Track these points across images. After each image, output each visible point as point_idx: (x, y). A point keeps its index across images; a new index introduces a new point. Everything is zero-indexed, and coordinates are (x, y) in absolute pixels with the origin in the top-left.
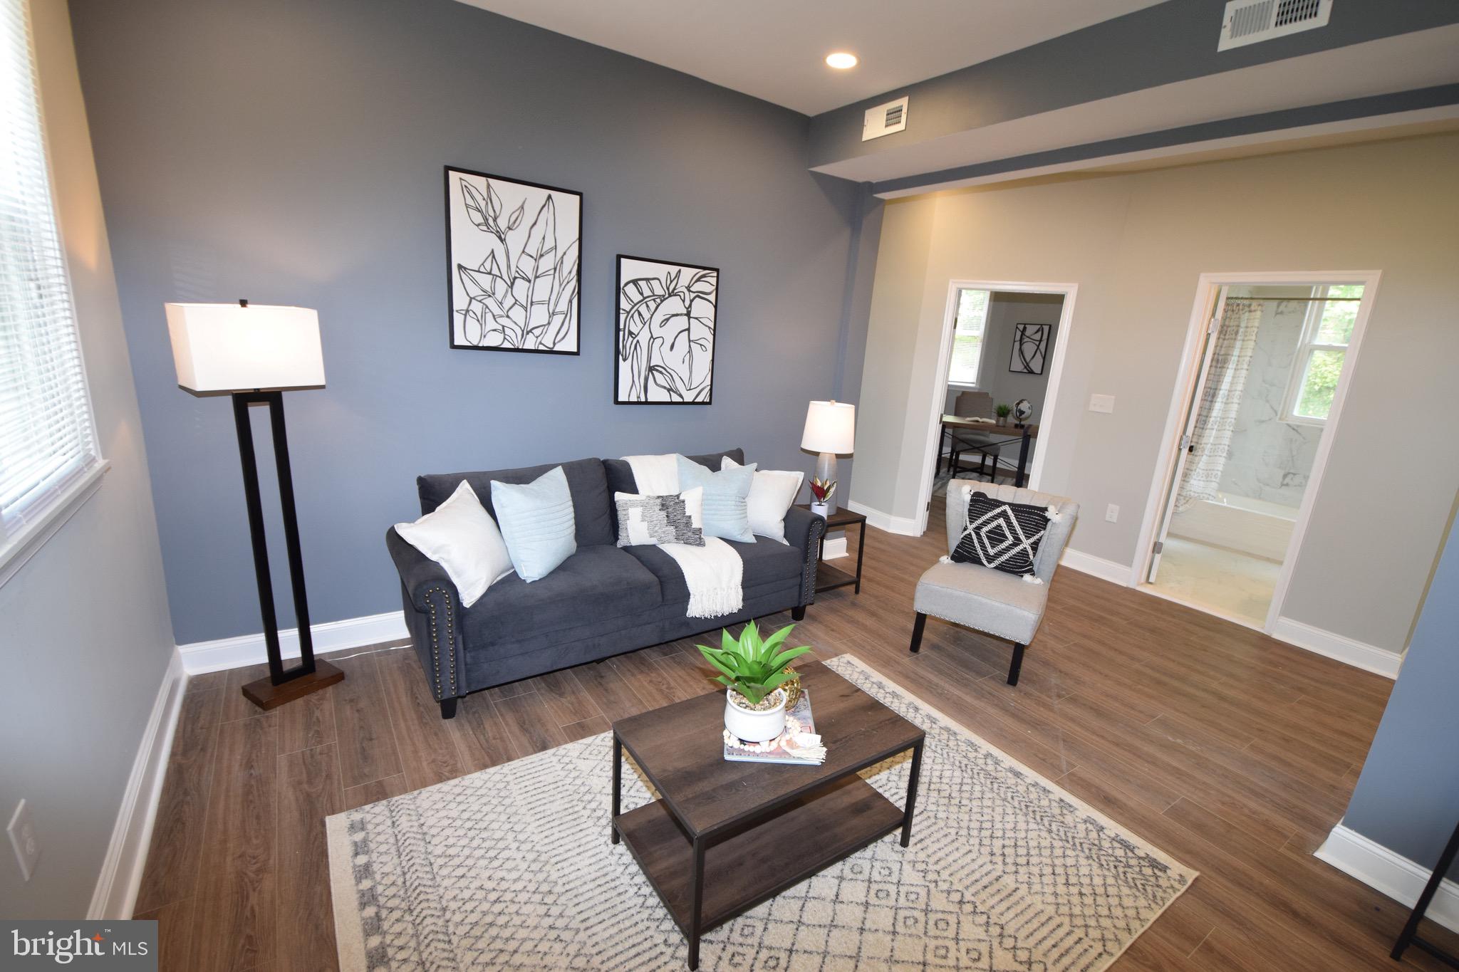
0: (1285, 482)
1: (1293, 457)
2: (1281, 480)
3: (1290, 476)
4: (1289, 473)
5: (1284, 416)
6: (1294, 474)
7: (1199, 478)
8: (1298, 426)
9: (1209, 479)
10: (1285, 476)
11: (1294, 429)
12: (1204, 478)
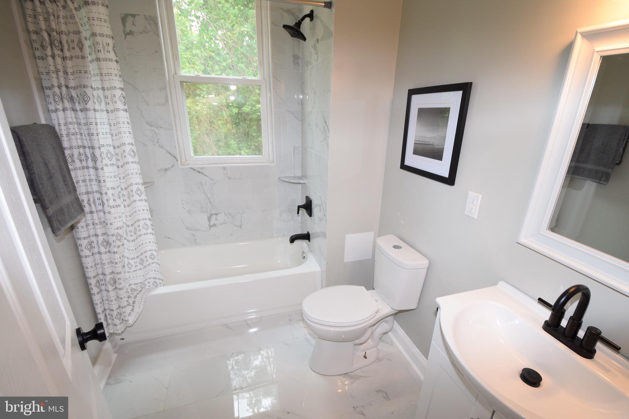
0: (212, 223)
1: (209, 199)
2: (208, 222)
3: (214, 217)
4: (212, 215)
5: (184, 160)
6: (217, 214)
7: (134, 268)
8: (202, 168)
9: (145, 264)
10: (209, 219)
11: (199, 172)
12: (140, 266)
